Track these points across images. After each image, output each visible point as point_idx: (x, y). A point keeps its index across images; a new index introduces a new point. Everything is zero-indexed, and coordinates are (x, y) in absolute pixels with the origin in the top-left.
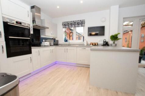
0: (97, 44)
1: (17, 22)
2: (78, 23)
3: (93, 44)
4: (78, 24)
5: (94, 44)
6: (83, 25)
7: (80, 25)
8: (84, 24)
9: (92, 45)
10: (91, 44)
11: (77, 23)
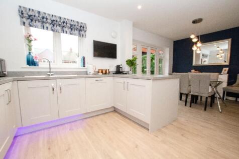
0: (108, 71)
2: (71, 25)
3: (102, 72)
4: (72, 28)
5: (104, 72)
6: (82, 33)
7: (76, 32)
8: (85, 31)
9: (100, 74)
10: (100, 71)
11: (68, 25)
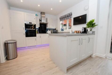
0: (79, 32)
1: (30, 23)
5: (77, 32)
6: (71, 16)
10: (75, 32)
11: (67, 16)
